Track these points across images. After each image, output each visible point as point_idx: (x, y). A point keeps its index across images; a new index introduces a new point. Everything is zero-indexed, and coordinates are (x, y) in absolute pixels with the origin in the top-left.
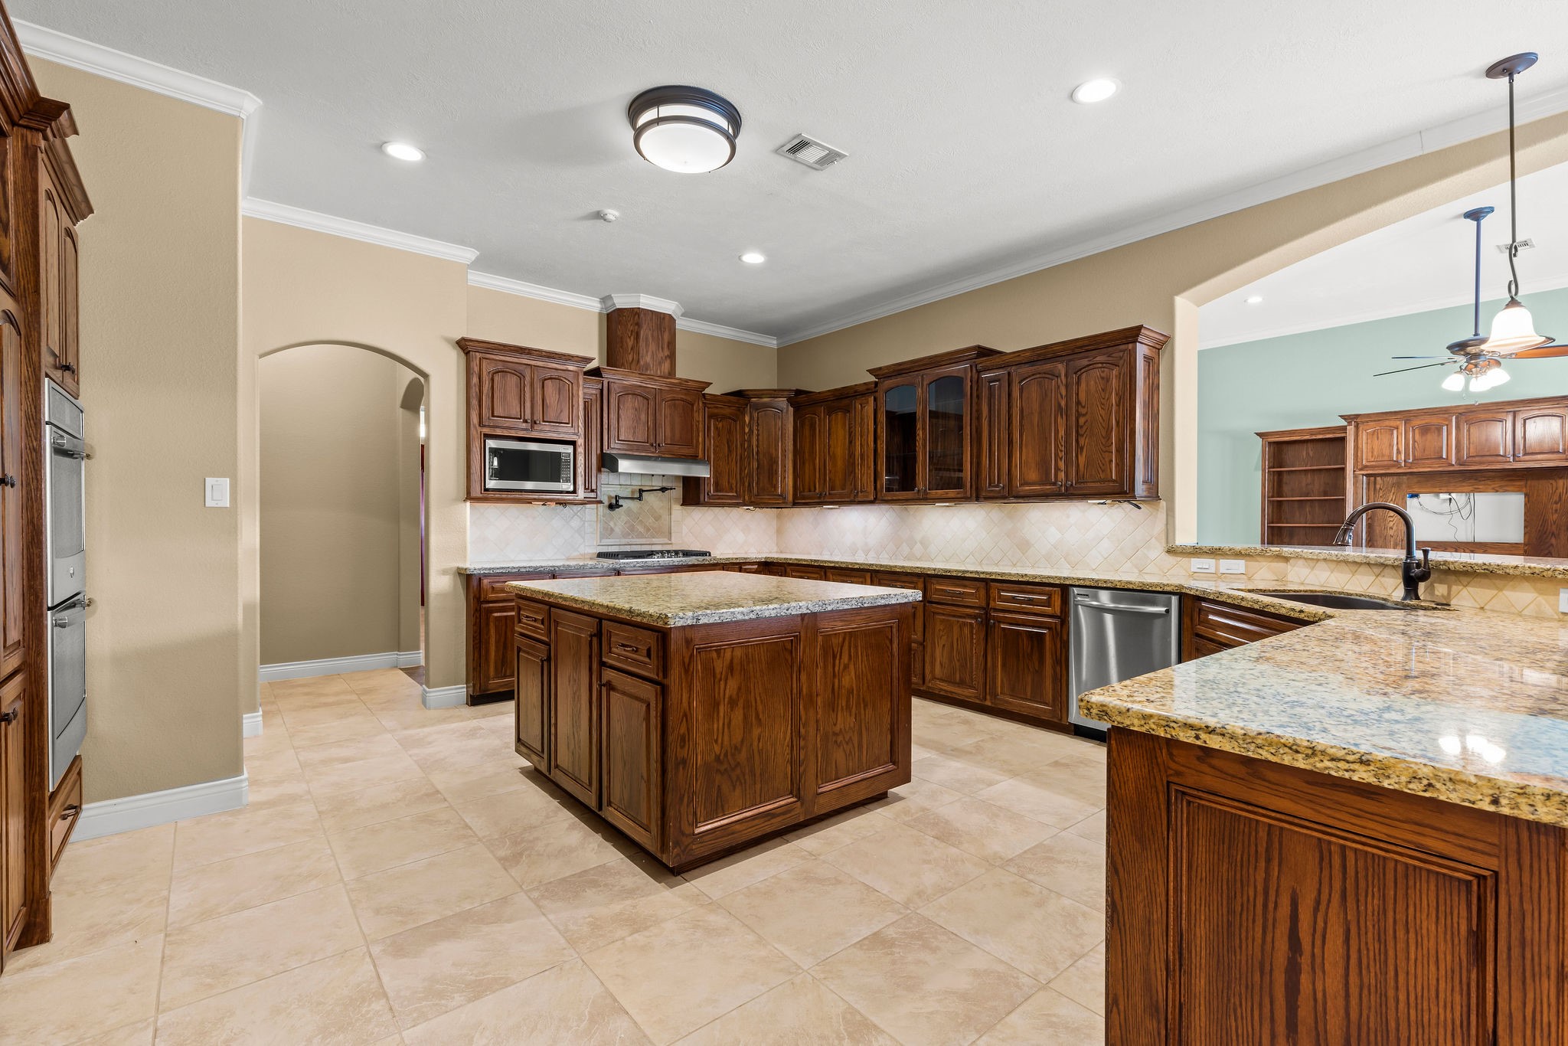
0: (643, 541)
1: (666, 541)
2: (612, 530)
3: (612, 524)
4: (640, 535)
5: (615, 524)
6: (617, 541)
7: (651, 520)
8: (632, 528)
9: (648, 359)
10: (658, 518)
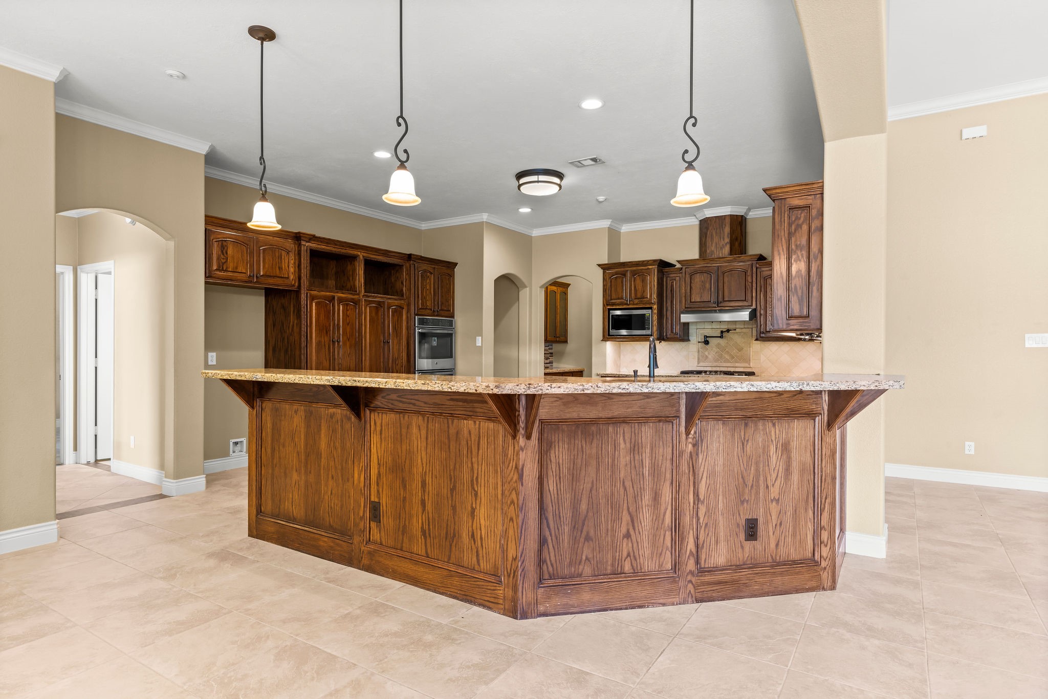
0: (729, 364)
1: (747, 365)
2: (707, 357)
3: (706, 353)
4: (727, 361)
5: (709, 354)
6: (710, 364)
7: (735, 351)
8: (721, 356)
9: (713, 248)
10: (740, 350)
